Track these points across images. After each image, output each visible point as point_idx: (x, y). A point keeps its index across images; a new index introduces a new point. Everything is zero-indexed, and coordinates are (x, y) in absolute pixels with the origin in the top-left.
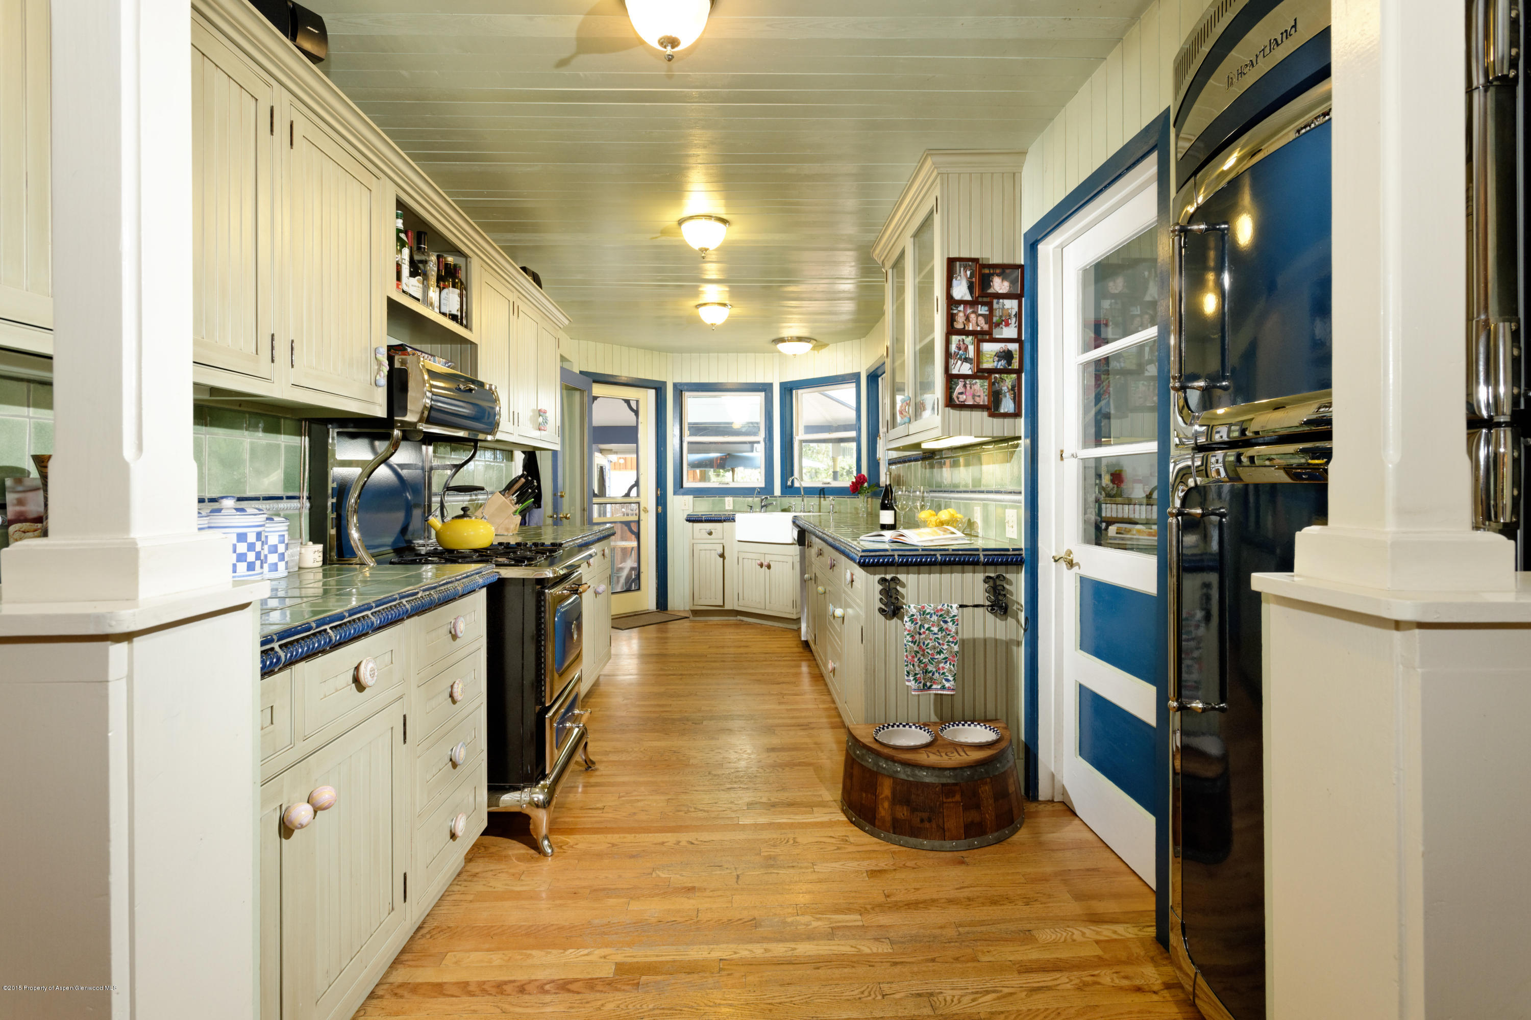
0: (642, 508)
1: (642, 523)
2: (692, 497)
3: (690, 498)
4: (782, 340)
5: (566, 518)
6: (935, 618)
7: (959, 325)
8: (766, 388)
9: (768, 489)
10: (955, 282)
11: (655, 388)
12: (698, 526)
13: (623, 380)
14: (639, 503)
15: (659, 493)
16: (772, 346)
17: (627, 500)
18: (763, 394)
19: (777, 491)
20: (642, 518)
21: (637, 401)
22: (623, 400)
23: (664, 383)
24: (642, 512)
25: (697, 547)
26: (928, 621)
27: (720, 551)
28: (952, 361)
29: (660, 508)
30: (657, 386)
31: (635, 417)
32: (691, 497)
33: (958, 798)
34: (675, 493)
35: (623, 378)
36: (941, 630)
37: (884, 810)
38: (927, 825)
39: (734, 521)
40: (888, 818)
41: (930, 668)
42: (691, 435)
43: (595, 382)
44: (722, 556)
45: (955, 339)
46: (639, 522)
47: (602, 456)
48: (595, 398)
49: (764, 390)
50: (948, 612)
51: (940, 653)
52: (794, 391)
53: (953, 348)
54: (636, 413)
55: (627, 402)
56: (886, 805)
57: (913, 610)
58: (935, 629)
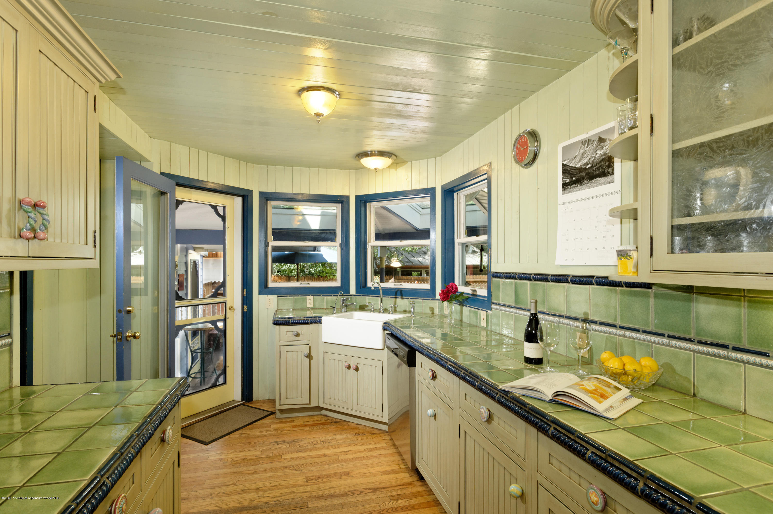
0: (228, 306)
1: (228, 321)
2: (276, 296)
3: (273, 298)
4: (365, 154)
5: (135, 337)
8: (344, 201)
9: (344, 288)
11: (242, 196)
12: (285, 328)
13: (211, 186)
14: (225, 303)
15: (245, 293)
16: (356, 160)
17: (214, 300)
18: (340, 205)
19: (353, 289)
20: (228, 316)
21: (224, 208)
22: (210, 205)
23: (251, 191)
24: (228, 311)
25: (284, 349)
27: (306, 351)
29: (246, 307)
30: (245, 193)
31: (222, 223)
34: (260, 293)
35: (210, 184)
39: (321, 323)
42: (275, 240)
43: (178, 185)
44: (309, 356)
46: (225, 320)
47: (195, 253)
48: (179, 203)
49: (342, 202)
52: (368, 204)
54: (223, 218)
55: (215, 208)
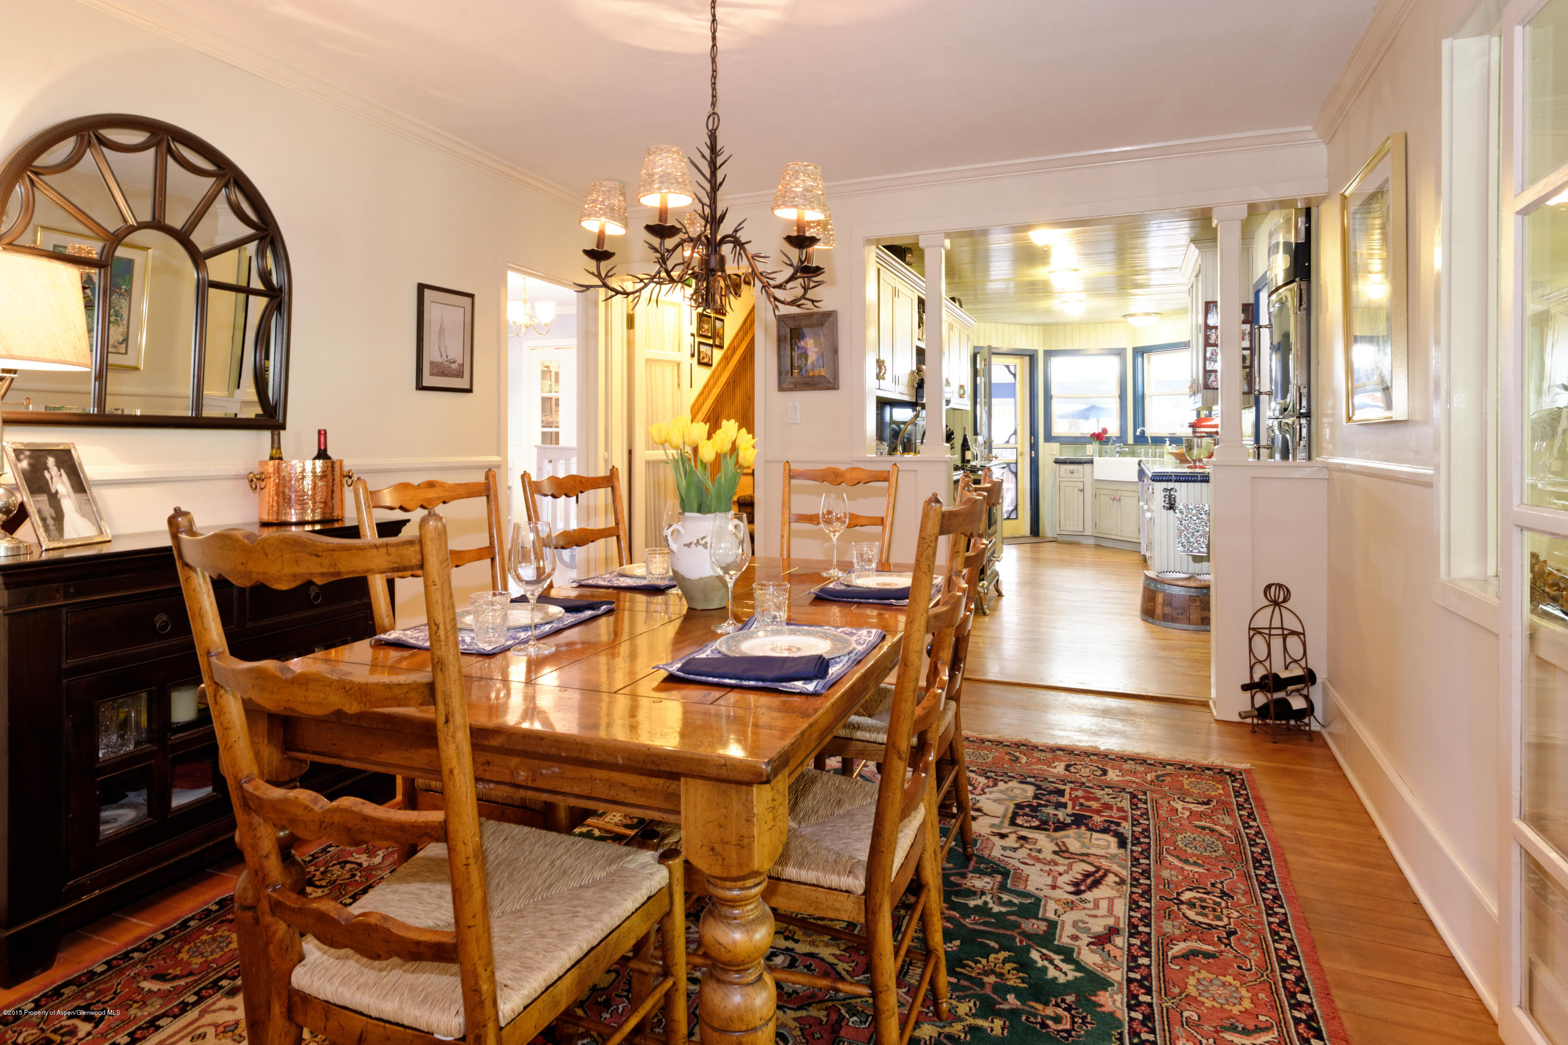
0: (1019, 452)
1: (1019, 464)
3: (1056, 445)
4: (1131, 315)
6: (1194, 511)
7: (1212, 341)
8: (1120, 353)
9: (1122, 439)
10: (1209, 316)
11: (1029, 356)
12: (1063, 467)
14: (1016, 448)
15: (1032, 440)
16: (1124, 319)
17: (1007, 445)
18: (1118, 356)
19: (1130, 439)
20: (1019, 459)
21: (1016, 366)
22: (1004, 365)
23: (1036, 351)
24: (1019, 456)
25: (1062, 484)
26: (1189, 513)
27: (1081, 486)
28: (1208, 362)
29: (1033, 452)
30: (1031, 353)
31: (1013, 378)
32: (1058, 444)
33: (1198, 603)
34: (1045, 440)
35: (1004, 349)
36: (1198, 518)
37: (1159, 610)
38: (1180, 616)
39: (1093, 463)
40: (1161, 614)
41: (1192, 540)
44: (1083, 491)
45: (1209, 349)
46: (1016, 463)
50: (1203, 508)
51: (1198, 531)
52: (1145, 354)
53: (1208, 355)
54: (1014, 375)
55: (1008, 367)
56: (1160, 607)
57: (1181, 507)
58: (1195, 518)
